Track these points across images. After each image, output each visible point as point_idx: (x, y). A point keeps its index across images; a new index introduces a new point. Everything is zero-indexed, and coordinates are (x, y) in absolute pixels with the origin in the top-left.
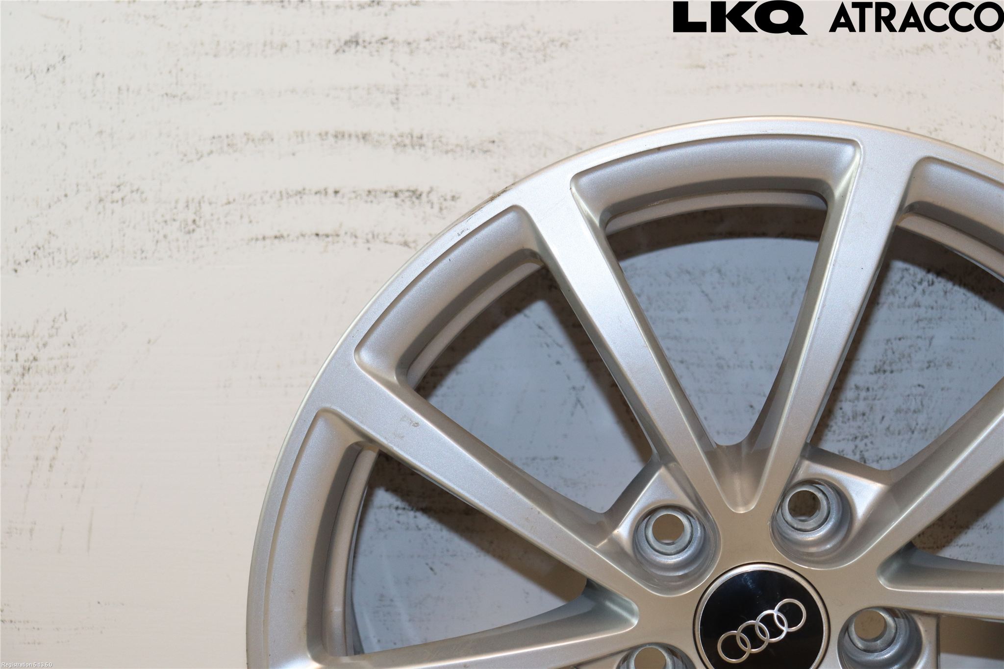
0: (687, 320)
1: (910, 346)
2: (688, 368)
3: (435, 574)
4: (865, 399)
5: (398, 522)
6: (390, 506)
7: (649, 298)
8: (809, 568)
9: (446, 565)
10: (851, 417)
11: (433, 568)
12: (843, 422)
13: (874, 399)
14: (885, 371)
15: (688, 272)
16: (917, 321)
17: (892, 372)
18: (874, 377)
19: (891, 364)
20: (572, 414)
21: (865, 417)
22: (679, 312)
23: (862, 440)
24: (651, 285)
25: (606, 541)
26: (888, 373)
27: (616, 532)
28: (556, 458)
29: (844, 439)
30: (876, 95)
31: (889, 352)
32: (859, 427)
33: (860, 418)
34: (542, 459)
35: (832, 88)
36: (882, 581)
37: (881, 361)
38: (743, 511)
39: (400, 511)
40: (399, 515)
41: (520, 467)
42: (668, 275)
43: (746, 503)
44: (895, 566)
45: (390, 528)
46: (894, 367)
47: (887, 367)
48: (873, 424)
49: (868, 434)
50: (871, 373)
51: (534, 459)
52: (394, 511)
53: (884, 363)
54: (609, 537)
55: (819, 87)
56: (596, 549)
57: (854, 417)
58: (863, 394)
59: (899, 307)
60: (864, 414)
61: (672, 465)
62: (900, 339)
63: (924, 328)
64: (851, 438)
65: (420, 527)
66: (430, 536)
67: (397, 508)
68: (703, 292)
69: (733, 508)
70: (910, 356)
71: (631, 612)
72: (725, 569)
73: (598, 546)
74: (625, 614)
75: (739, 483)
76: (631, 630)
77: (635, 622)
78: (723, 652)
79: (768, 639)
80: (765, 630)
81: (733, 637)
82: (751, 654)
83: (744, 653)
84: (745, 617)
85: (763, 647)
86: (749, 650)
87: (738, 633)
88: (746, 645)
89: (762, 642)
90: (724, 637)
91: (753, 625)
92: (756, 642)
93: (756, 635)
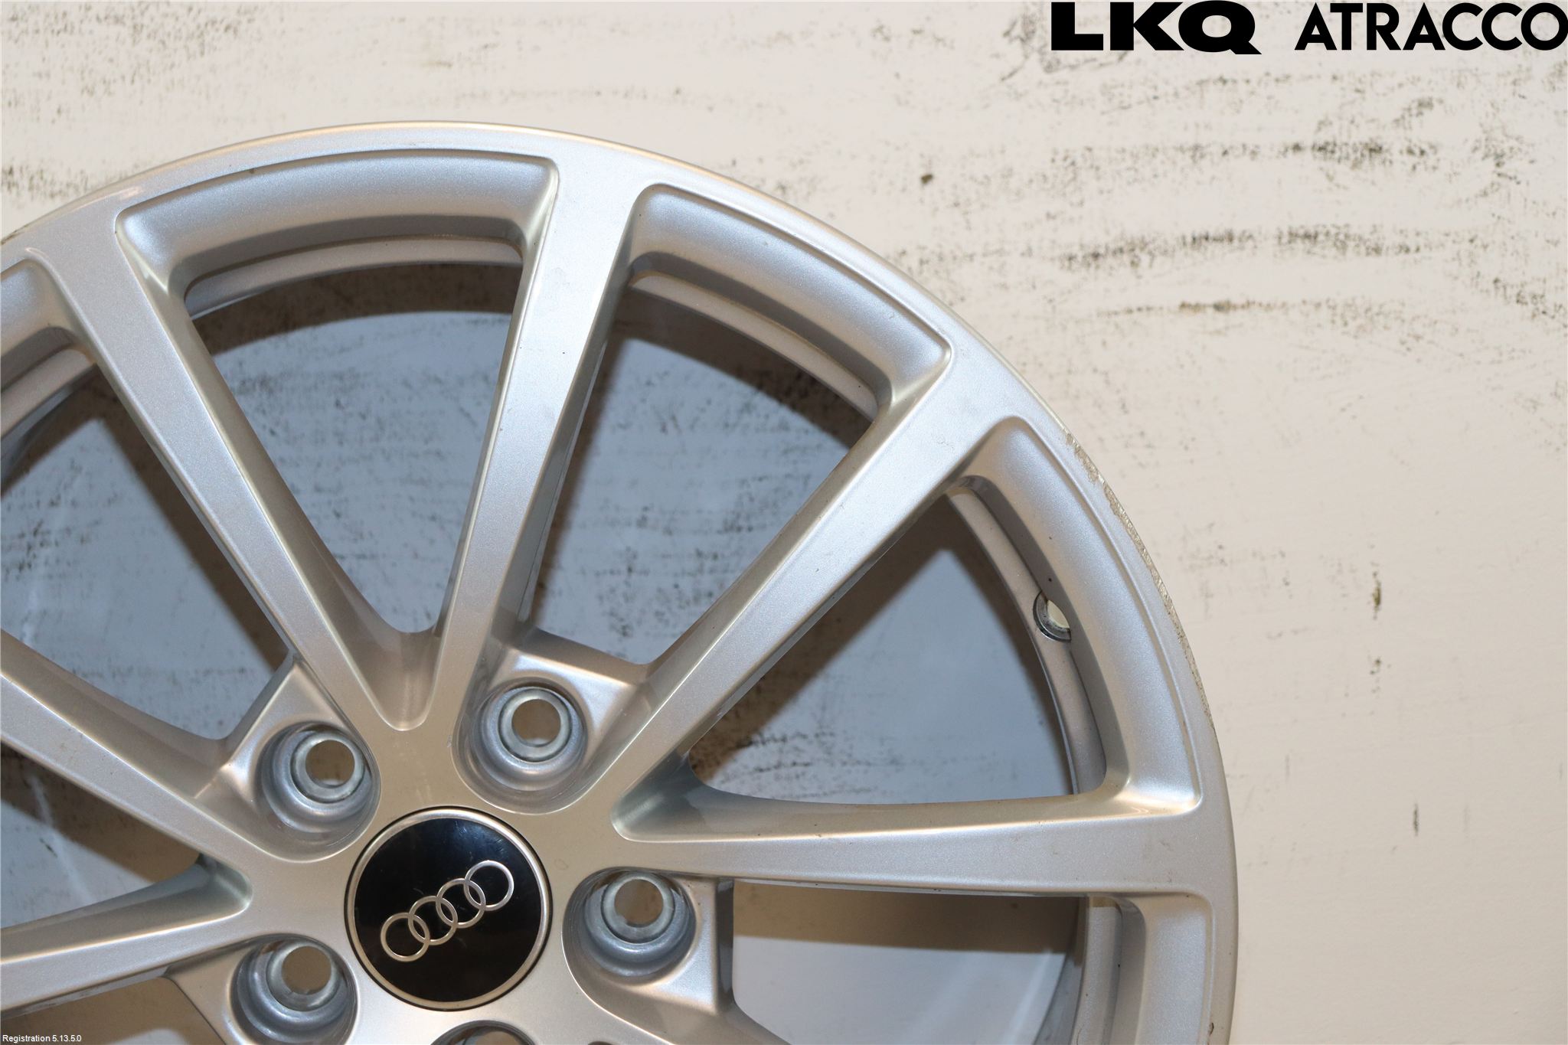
0: (438, 454)
1: (777, 490)
2: (442, 528)
4: (712, 571)
7: (379, 421)
8: (521, 813)
10: (692, 600)
12: (681, 607)
13: (725, 571)
14: (739, 529)
15: (438, 380)
16: (786, 452)
17: (750, 529)
18: (725, 538)
19: (748, 518)
22: (426, 442)
24: (382, 400)
25: (210, 784)
26: (744, 532)
27: (224, 768)
30: (711, 109)
31: (746, 500)
33: (705, 600)
35: (645, 97)
36: (618, 827)
37: (733, 512)
38: (407, 727)
42: (406, 384)
43: (411, 717)
44: (648, 805)
46: (754, 522)
47: (742, 523)
50: (719, 532)
51: (207, 672)
53: (738, 516)
54: (215, 778)
55: (626, 95)
56: (193, 801)
57: (697, 600)
58: (708, 564)
59: (757, 430)
60: (710, 595)
62: (760, 479)
63: (795, 462)
68: (462, 410)
69: (392, 725)
70: (775, 504)
71: (244, 888)
72: (392, 818)
73: (198, 796)
74: (236, 892)
75: (409, 687)
76: (242, 916)
77: (247, 904)
78: (390, 945)
79: (456, 924)
80: (450, 910)
81: (403, 923)
82: (431, 948)
83: (419, 945)
84: (420, 891)
85: (448, 936)
86: (428, 941)
87: (411, 916)
88: (422, 934)
89: (447, 928)
90: (391, 919)
91: (433, 904)
92: (437, 929)
93: (437, 917)
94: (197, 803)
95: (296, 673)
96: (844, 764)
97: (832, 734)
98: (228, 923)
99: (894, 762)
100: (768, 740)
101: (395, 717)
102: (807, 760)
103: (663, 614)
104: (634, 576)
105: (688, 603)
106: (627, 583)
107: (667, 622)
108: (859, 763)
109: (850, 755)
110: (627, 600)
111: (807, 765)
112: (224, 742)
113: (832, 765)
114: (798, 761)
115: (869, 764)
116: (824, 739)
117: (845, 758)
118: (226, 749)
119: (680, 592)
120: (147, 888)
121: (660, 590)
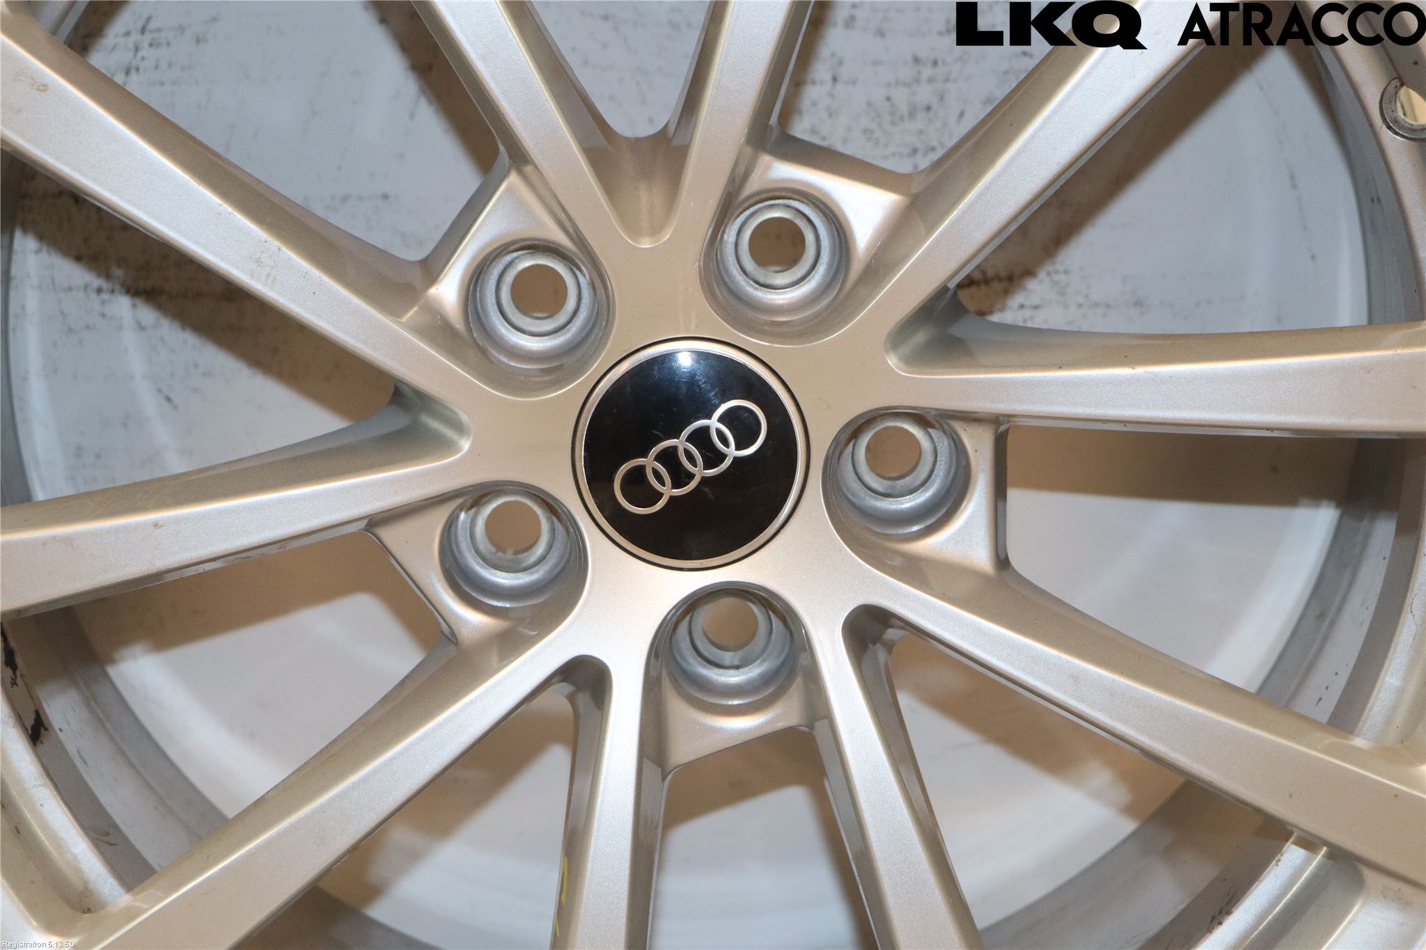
3: (176, 407)
4: (930, 81)
5: (103, 315)
6: (86, 287)
8: (771, 345)
9: (195, 390)
10: (906, 114)
11: (172, 398)
12: (894, 123)
13: (946, 81)
20: (412, 116)
21: (931, 114)
23: (925, 154)
25: (415, 309)
27: (433, 291)
28: (385, 197)
29: (894, 154)
32: (921, 132)
33: (921, 115)
34: (360, 199)
36: (892, 361)
38: (650, 244)
39: (105, 296)
40: (103, 303)
41: (321, 214)
43: (655, 231)
45: (88, 327)
48: (945, 125)
49: (935, 143)
50: (941, 34)
51: (345, 199)
52: (93, 295)
54: (422, 301)
56: (400, 324)
57: (912, 115)
58: (927, 72)
60: (928, 108)
61: (528, 169)
64: (906, 151)
65: (143, 323)
66: (162, 338)
67: (99, 291)
69: (631, 238)
71: (459, 427)
72: (626, 351)
73: (404, 320)
74: (449, 433)
75: (647, 197)
76: (459, 460)
77: (465, 445)
78: (624, 495)
79: (700, 472)
80: (695, 455)
81: (640, 470)
82: (672, 498)
83: (660, 495)
84: (660, 434)
85: (693, 485)
86: (668, 491)
87: (649, 462)
88: (663, 483)
89: (691, 476)
90: (624, 468)
91: (675, 448)
92: (680, 477)
93: (680, 464)
94: (407, 326)
95: (513, 179)
96: (1080, 306)
97: (1066, 272)
98: (444, 468)
99: (1138, 303)
100: (992, 279)
101: (635, 232)
102: (1036, 301)
103: (872, 132)
104: (840, 88)
105: (902, 118)
106: (831, 95)
107: (877, 143)
108: (1097, 305)
109: (1087, 296)
110: (830, 115)
111: (1036, 307)
112: (424, 263)
113: (1066, 307)
114: (1027, 303)
115: (1108, 306)
116: (1056, 277)
117: (1081, 300)
118: (432, 268)
119: (892, 105)
120: (347, 427)
121: (869, 104)
